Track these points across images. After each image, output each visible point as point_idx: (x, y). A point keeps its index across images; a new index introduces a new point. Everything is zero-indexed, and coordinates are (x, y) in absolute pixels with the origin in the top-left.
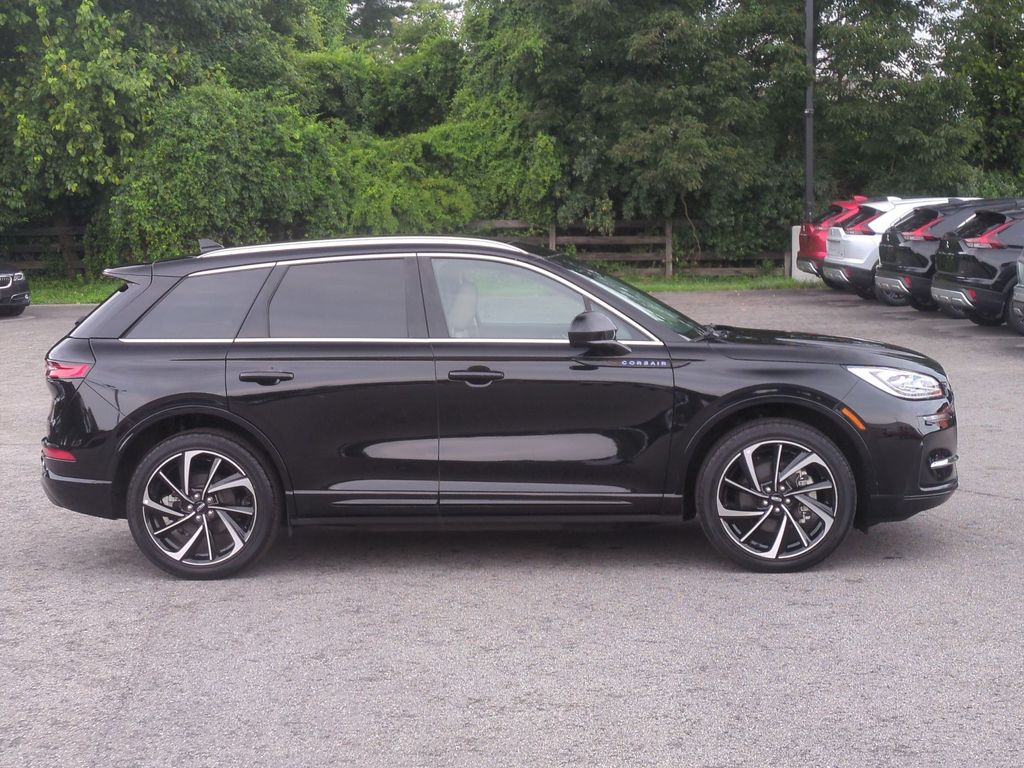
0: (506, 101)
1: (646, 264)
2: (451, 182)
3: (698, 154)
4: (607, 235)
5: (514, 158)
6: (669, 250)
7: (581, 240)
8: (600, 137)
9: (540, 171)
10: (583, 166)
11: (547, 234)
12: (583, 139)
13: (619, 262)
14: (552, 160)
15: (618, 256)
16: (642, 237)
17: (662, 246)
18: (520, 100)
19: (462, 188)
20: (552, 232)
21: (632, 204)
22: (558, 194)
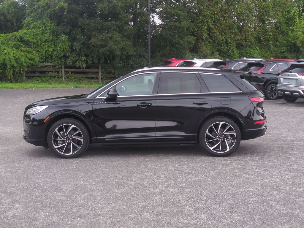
0: (46, 23)
1: (92, 78)
2: (30, 49)
3: (119, 44)
4: (83, 68)
5: (51, 42)
6: (100, 74)
7: (73, 70)
8: (84, 37)
9: (62, 47)
10: (77, 46)
11: (62, 68)
12: (78, 37)
13: (84, 77)
14: (67, 43)
15: (84, 75)
16: (92, 70)
17: (98, 73)
18: (51, 23)
19: (34, 52)
20: (63, 67)
21: (91, 59)
22: (67, 55)
